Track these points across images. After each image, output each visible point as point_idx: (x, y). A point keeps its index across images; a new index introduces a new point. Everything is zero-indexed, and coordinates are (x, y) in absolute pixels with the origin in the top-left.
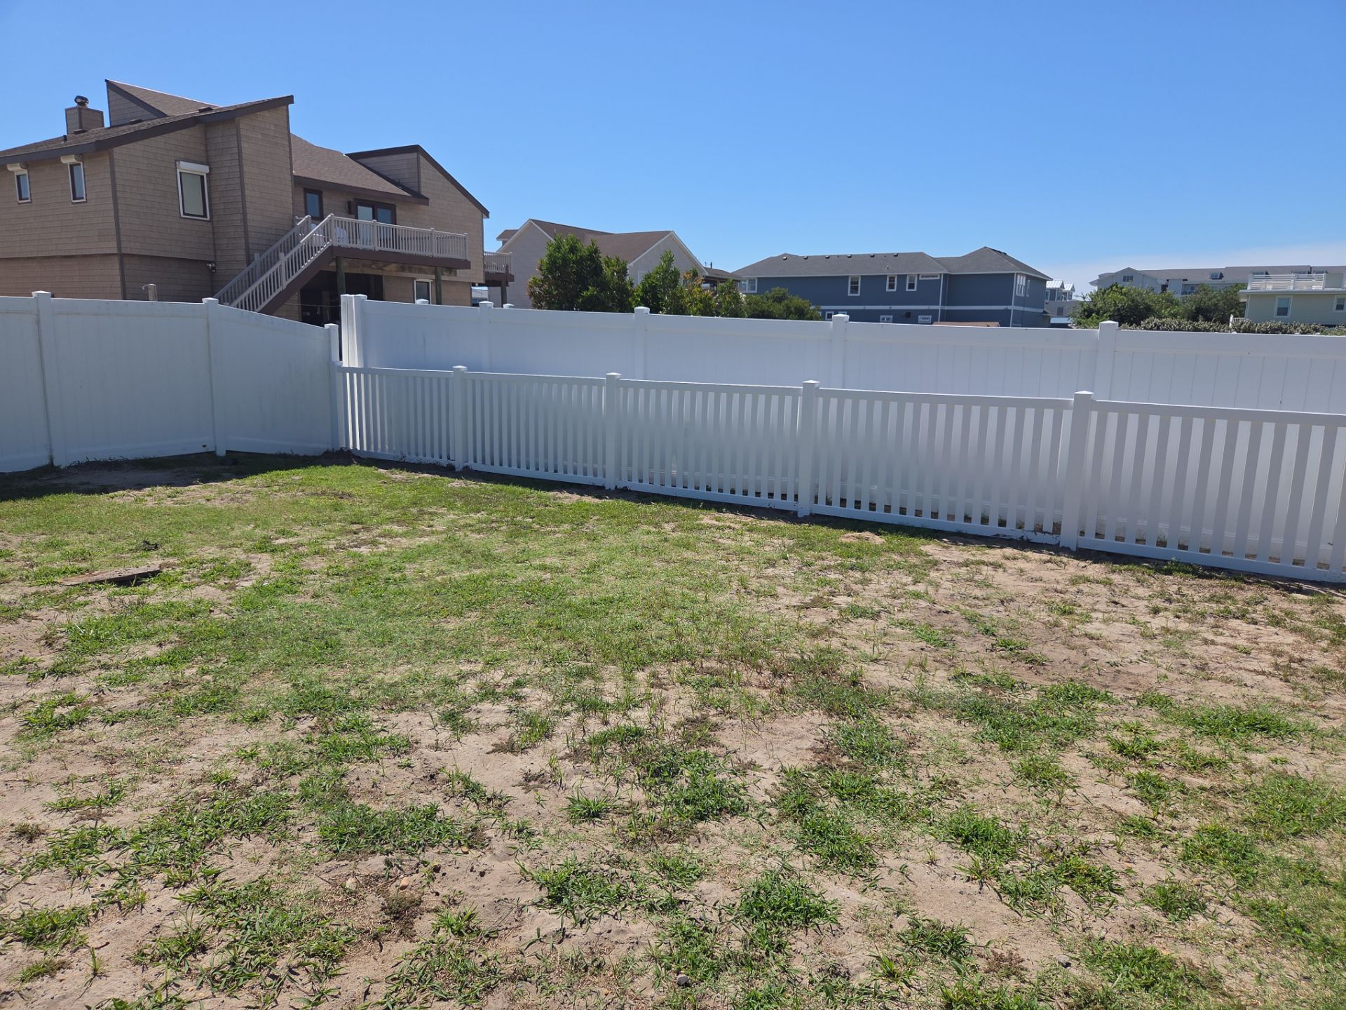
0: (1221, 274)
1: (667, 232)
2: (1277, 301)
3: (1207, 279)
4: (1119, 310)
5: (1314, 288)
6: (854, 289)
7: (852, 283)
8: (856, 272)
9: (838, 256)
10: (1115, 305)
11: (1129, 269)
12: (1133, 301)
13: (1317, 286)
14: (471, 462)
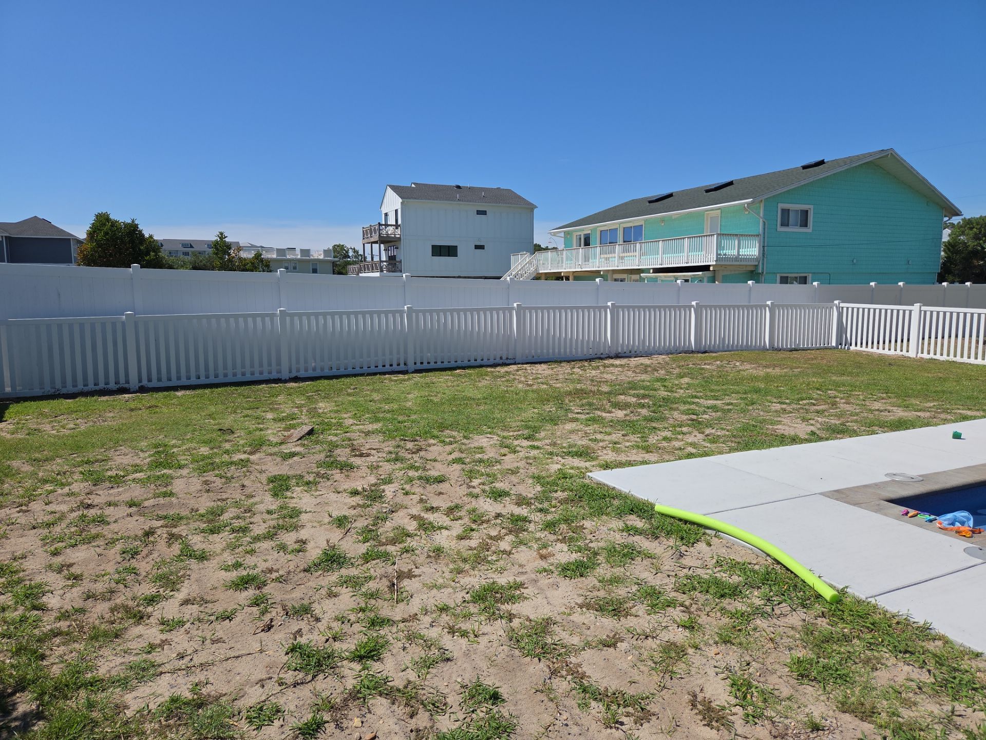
14: (145, 382)
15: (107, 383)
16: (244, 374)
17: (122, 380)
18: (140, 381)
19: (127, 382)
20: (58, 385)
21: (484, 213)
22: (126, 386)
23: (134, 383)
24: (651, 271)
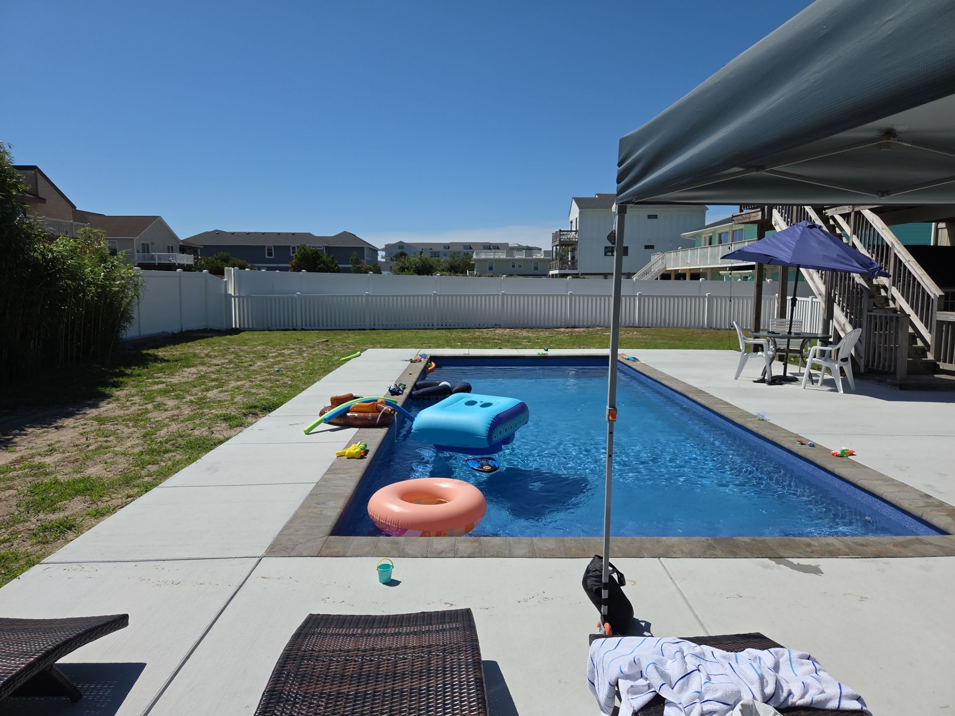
0: (449, 246)
1: (157, 217)
2: (488, 263)
3: (441, 249)
4: (417, 267)
5: (501, 257)
6: (270, 254)
7: (268, 250)
8: (270, 244)
9: (255, 233)
10: (415, 265)
11: (401, 242)
12: (423, 263)
13: (502, 255)
14: (304, 327)
15: (288, 326)
16: (344, 326)
17: (295, 325)
18: (302, 326)
19: (297, 326)
20: (269, 326)
21: (655, 217)
22: (296, 328)
23: (299, 327)
24: (728, 269)
